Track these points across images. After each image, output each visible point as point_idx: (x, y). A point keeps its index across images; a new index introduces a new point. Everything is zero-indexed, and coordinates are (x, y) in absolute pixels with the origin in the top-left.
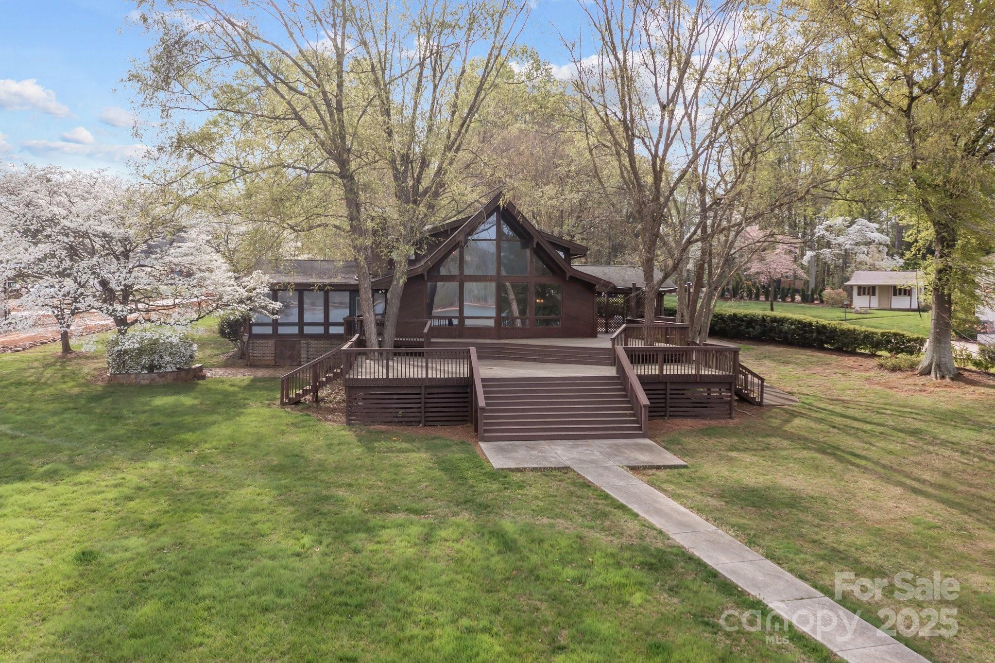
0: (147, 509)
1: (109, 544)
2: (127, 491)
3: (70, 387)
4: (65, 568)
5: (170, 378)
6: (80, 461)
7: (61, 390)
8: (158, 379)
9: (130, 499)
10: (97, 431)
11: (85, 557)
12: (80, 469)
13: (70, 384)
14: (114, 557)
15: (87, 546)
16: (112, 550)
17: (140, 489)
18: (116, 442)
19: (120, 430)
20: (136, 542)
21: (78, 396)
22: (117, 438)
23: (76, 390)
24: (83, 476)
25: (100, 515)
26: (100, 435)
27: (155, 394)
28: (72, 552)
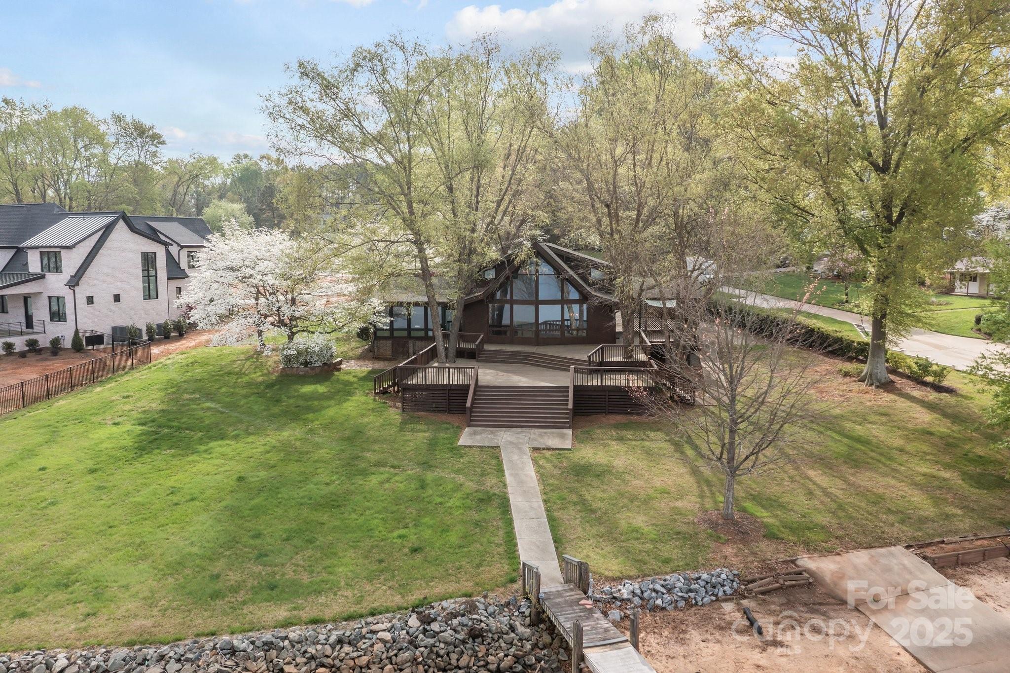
0: (274, 458)
1: (251, 474)
2: (267, 448)
3: (258, 377)
4: (232, 483)
5: (318, 371)
6: (252, 429)
7: (252, 379)
8: (310, 371)
9: (268, 452)
10: (265, 410)
11: (241, 479)
12: (250, 434)
13: (258, 374)
14: (252, 480)
15: (242, 474)
16: (252, 477)
17: (274, 447)
18: (272, 418)
19: (276, 410)
20: (263, 474)
21: (261, 383)
22: (274, 416)
23: (261, 379)
24: (250, 439)
25: (252, 460)
26: (265, 413)
27: (304, 383)
28: (235, 477)
